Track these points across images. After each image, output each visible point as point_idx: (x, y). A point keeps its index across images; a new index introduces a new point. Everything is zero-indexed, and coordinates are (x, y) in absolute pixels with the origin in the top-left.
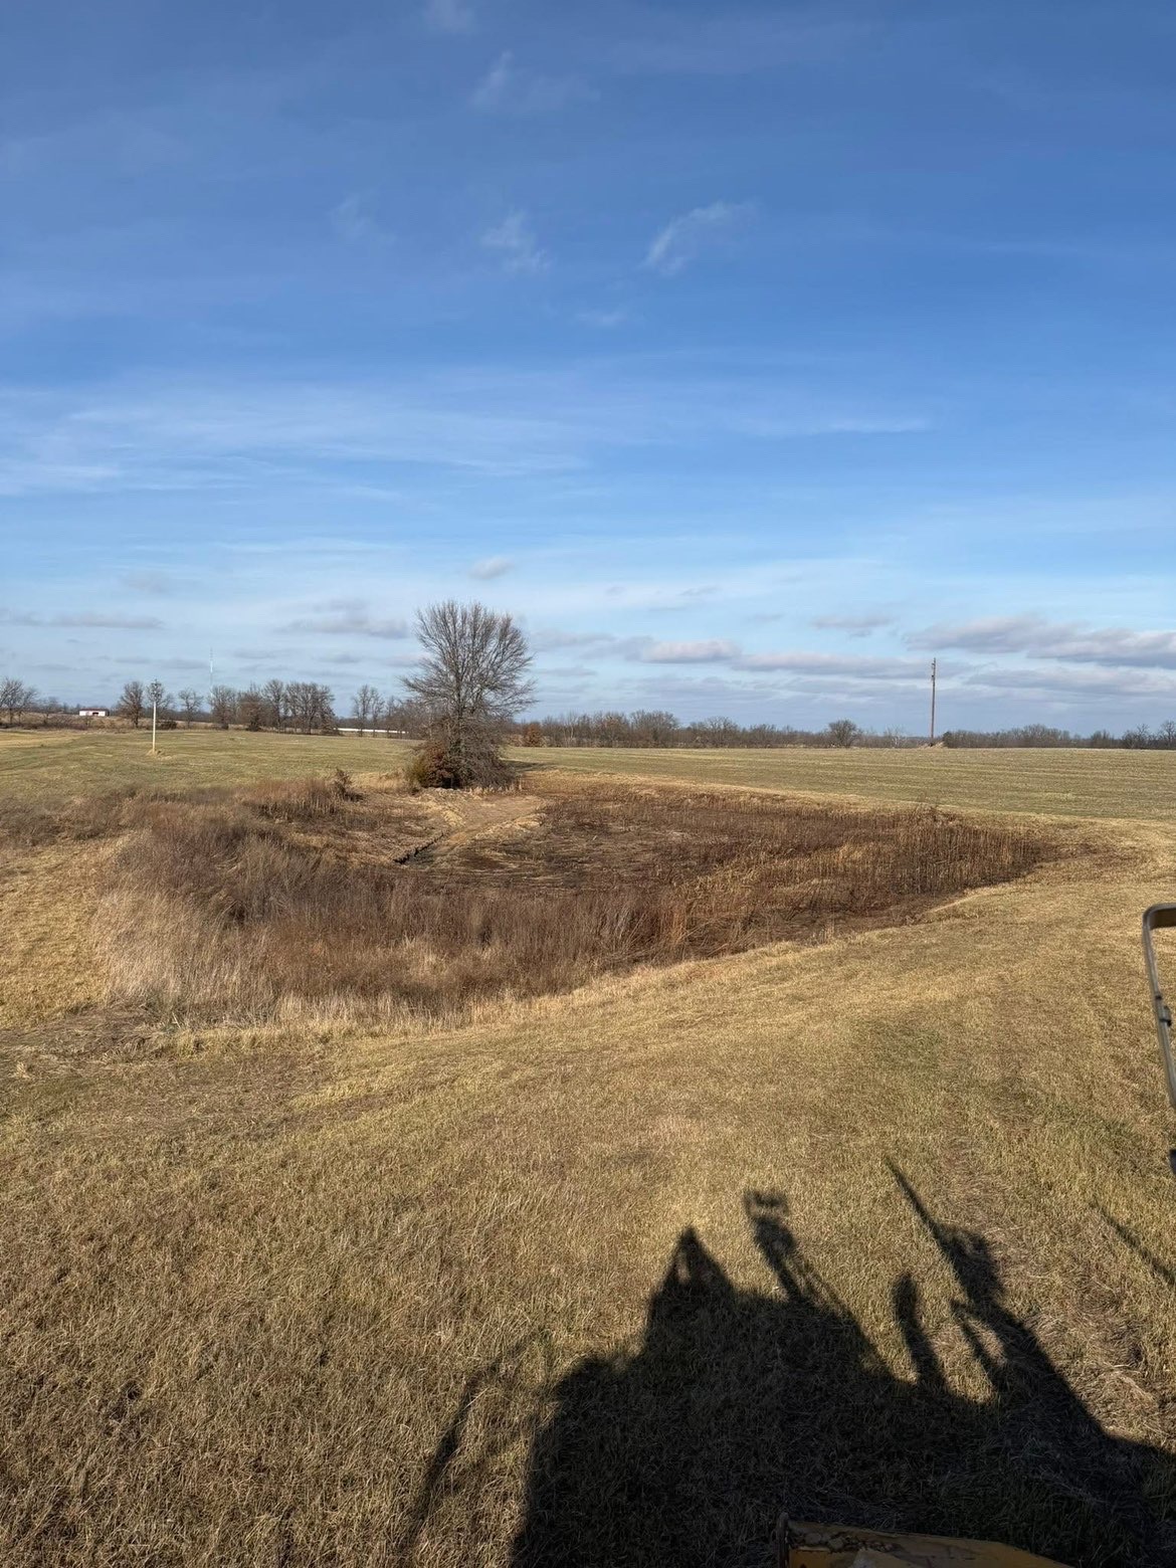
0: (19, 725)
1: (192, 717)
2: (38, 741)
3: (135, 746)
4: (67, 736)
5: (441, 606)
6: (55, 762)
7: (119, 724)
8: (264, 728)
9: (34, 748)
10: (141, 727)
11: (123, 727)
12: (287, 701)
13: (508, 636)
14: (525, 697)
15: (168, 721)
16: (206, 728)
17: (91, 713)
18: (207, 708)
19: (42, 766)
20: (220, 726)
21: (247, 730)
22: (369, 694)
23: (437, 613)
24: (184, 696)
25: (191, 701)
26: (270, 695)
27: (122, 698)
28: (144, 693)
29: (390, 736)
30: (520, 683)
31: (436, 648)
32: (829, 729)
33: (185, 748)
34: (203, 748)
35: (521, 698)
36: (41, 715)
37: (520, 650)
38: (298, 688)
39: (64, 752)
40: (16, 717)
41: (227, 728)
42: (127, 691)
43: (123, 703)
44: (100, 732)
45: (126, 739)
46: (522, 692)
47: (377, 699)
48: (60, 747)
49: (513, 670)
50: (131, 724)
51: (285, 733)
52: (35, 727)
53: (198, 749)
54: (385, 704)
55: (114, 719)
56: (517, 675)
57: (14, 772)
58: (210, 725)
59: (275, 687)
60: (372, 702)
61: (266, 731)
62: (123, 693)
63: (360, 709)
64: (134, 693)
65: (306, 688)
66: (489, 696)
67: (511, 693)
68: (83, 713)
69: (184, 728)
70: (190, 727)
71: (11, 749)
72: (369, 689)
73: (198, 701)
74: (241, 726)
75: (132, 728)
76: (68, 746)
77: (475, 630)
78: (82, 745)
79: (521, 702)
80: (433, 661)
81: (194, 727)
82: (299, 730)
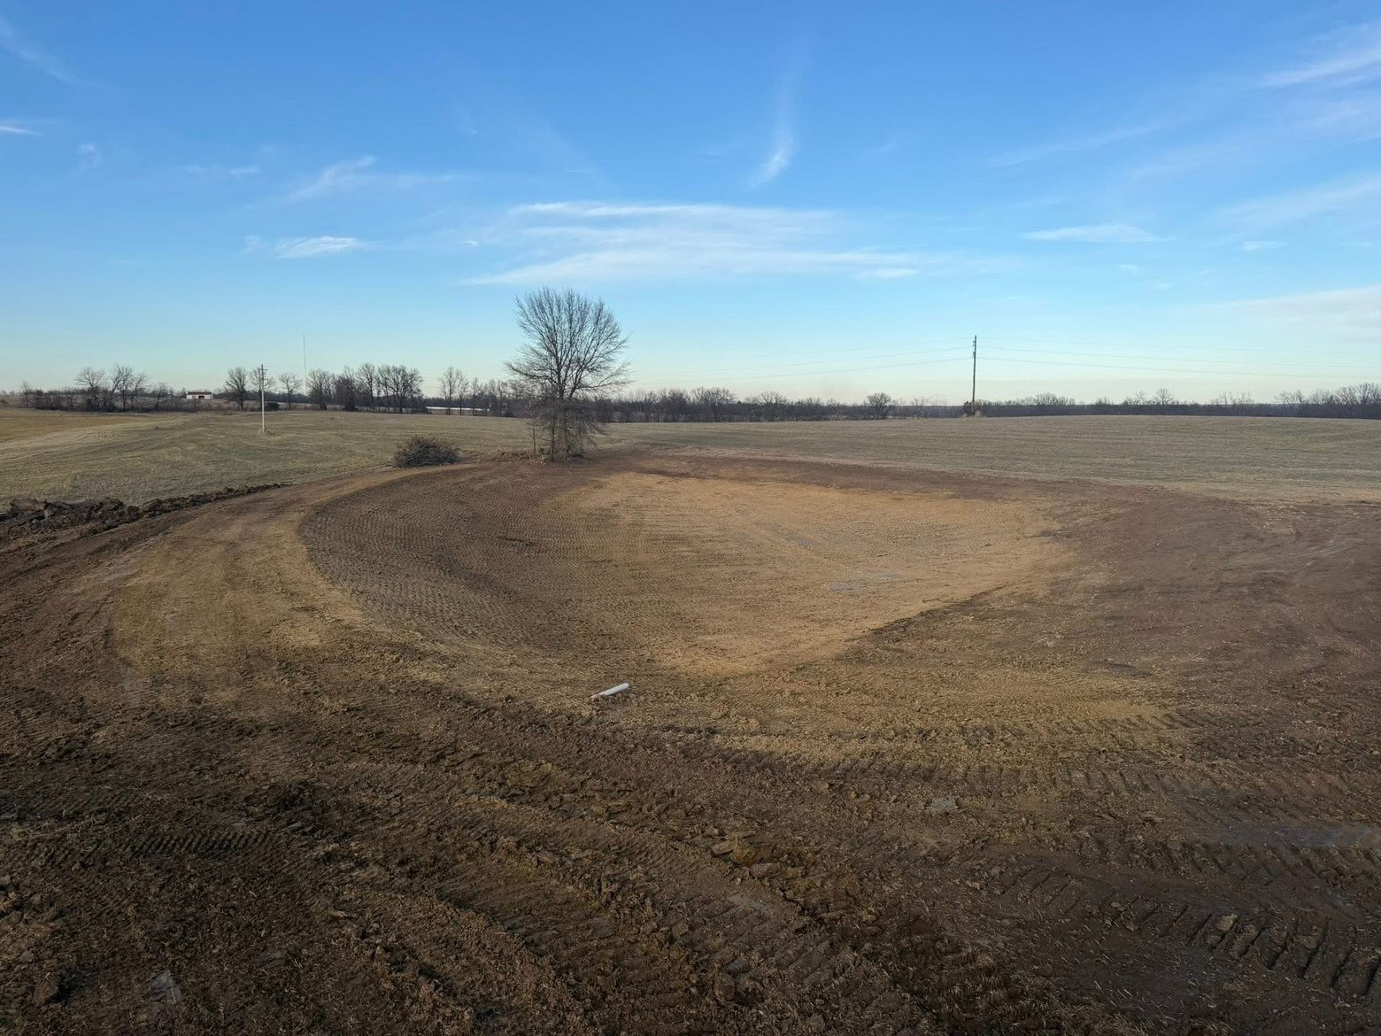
0: (133, 409)
1: (291, 399)
2: (152, 423)
3: (244, 427)
4: (178, 419)
5: (538, 294)
6: (172, 443)
7: (226, 406)
8: (360, 408)
9: (149, 430)
10: (246, 410)
11: (229, 409)
12: (379, 382)
13: (603, 321)
14: (620, 378)
15: (273, 403)
16: (306, 408)
17: (197, 396)
18: (305, 390)
19: (162, 447)
20: (318, 406)
21: (344, 410)
22: (454, 376)
23: (534, 300)
24: (285, 380)
25: (291, 385)
26: (363, 378)
27: (227, 383)
28: (247, 377)
29: (475, 414)
30: (615, 366)
31: (536, 333)
32: (868, 402)
33: (292, 428)
34: (307, 428)
35: (617, 379)
36: (152, 399)
37: (614, 332)
38: (389, 371)
39: (178, 434)
40: (129, 402)
41: (325, 409)
42: (232, 376)
43: (228, 387)
44: (208, 415)
45: (234, 421)
46: (618, 373)
47: (462, 380)
48: (172, 429)
49: (608, 353)
50: (236, 405)
51: (379, 412)
52: (147, 410)
53: (303, 428)
54: (470, 384)
55: (221, 402)
56: (612, 357)
57: (135, 454)
58: (309, 405)
59: (367, 369)
60: (457, 383)
61: (361, 411)
62: (227, 377)
63: (447, 389)
64: (239, 378)
65: (397, 371)
66: (587, 378)
67: (607, 376)
68: (190, 397)
69: (286, 409)
70: (290, 408)
71: (128, 432)
72: (454, 371)
73: (297, 385)
74: (338, 406)
75: (238, 410)
76: (181, 428)
77: (571, 315)
78: (192, 427)
79: (617, 383)
80: (534, 345)
81: (295, 409)
82: (391, 409)
